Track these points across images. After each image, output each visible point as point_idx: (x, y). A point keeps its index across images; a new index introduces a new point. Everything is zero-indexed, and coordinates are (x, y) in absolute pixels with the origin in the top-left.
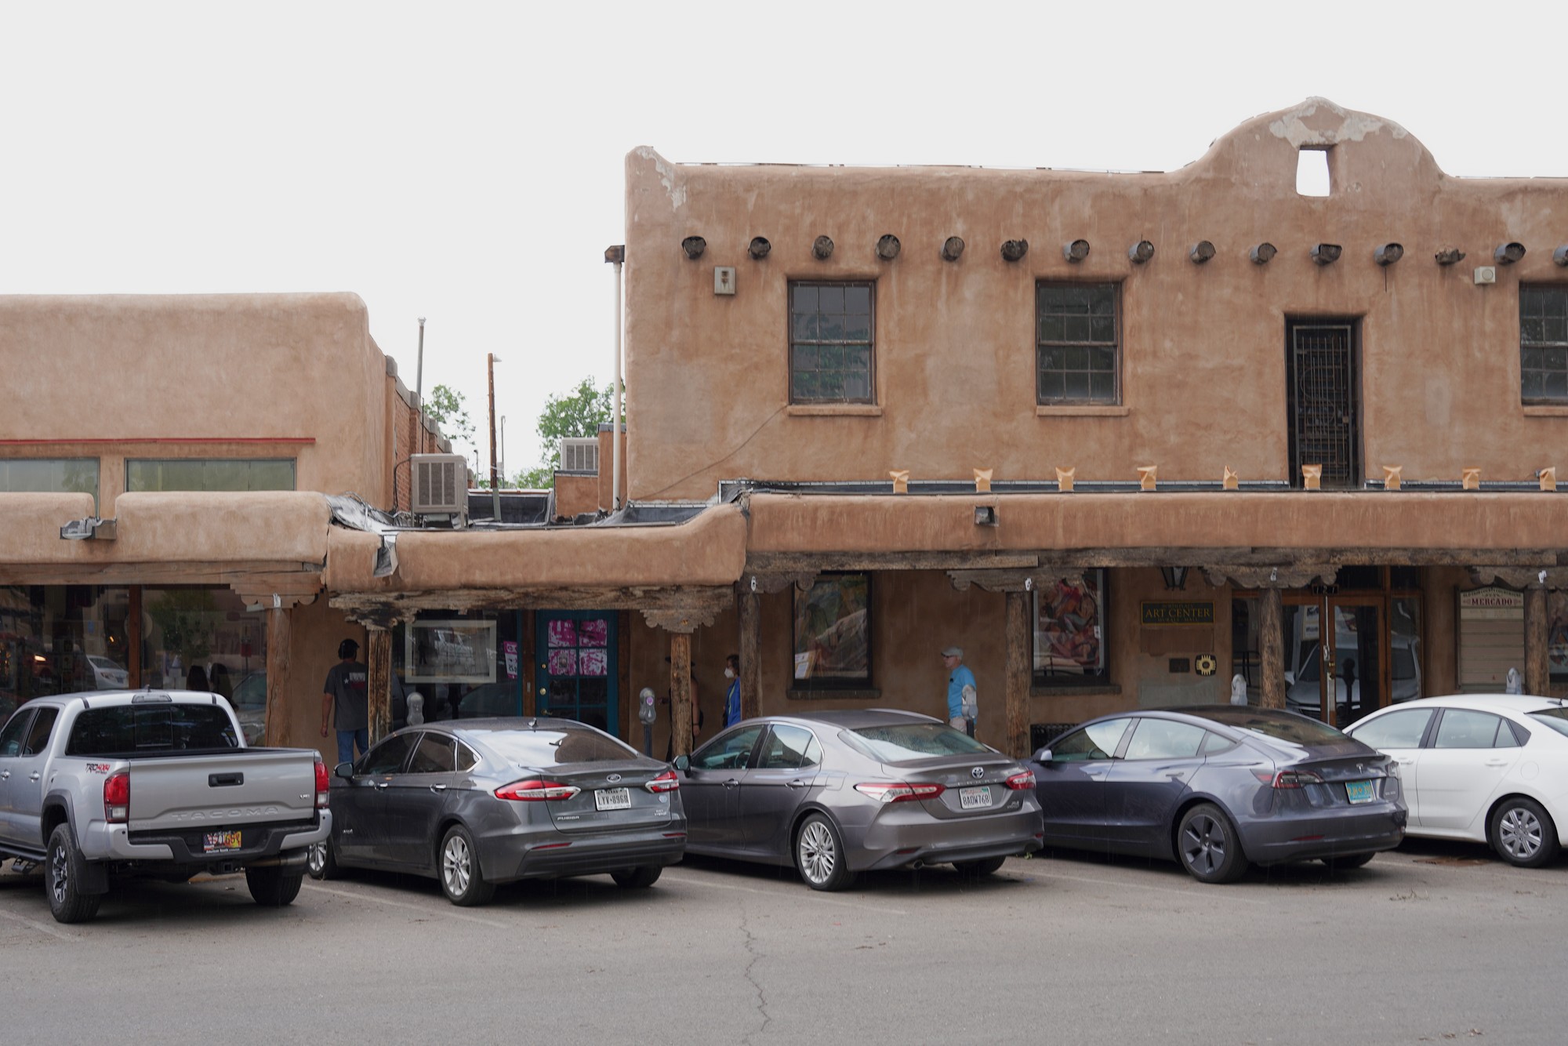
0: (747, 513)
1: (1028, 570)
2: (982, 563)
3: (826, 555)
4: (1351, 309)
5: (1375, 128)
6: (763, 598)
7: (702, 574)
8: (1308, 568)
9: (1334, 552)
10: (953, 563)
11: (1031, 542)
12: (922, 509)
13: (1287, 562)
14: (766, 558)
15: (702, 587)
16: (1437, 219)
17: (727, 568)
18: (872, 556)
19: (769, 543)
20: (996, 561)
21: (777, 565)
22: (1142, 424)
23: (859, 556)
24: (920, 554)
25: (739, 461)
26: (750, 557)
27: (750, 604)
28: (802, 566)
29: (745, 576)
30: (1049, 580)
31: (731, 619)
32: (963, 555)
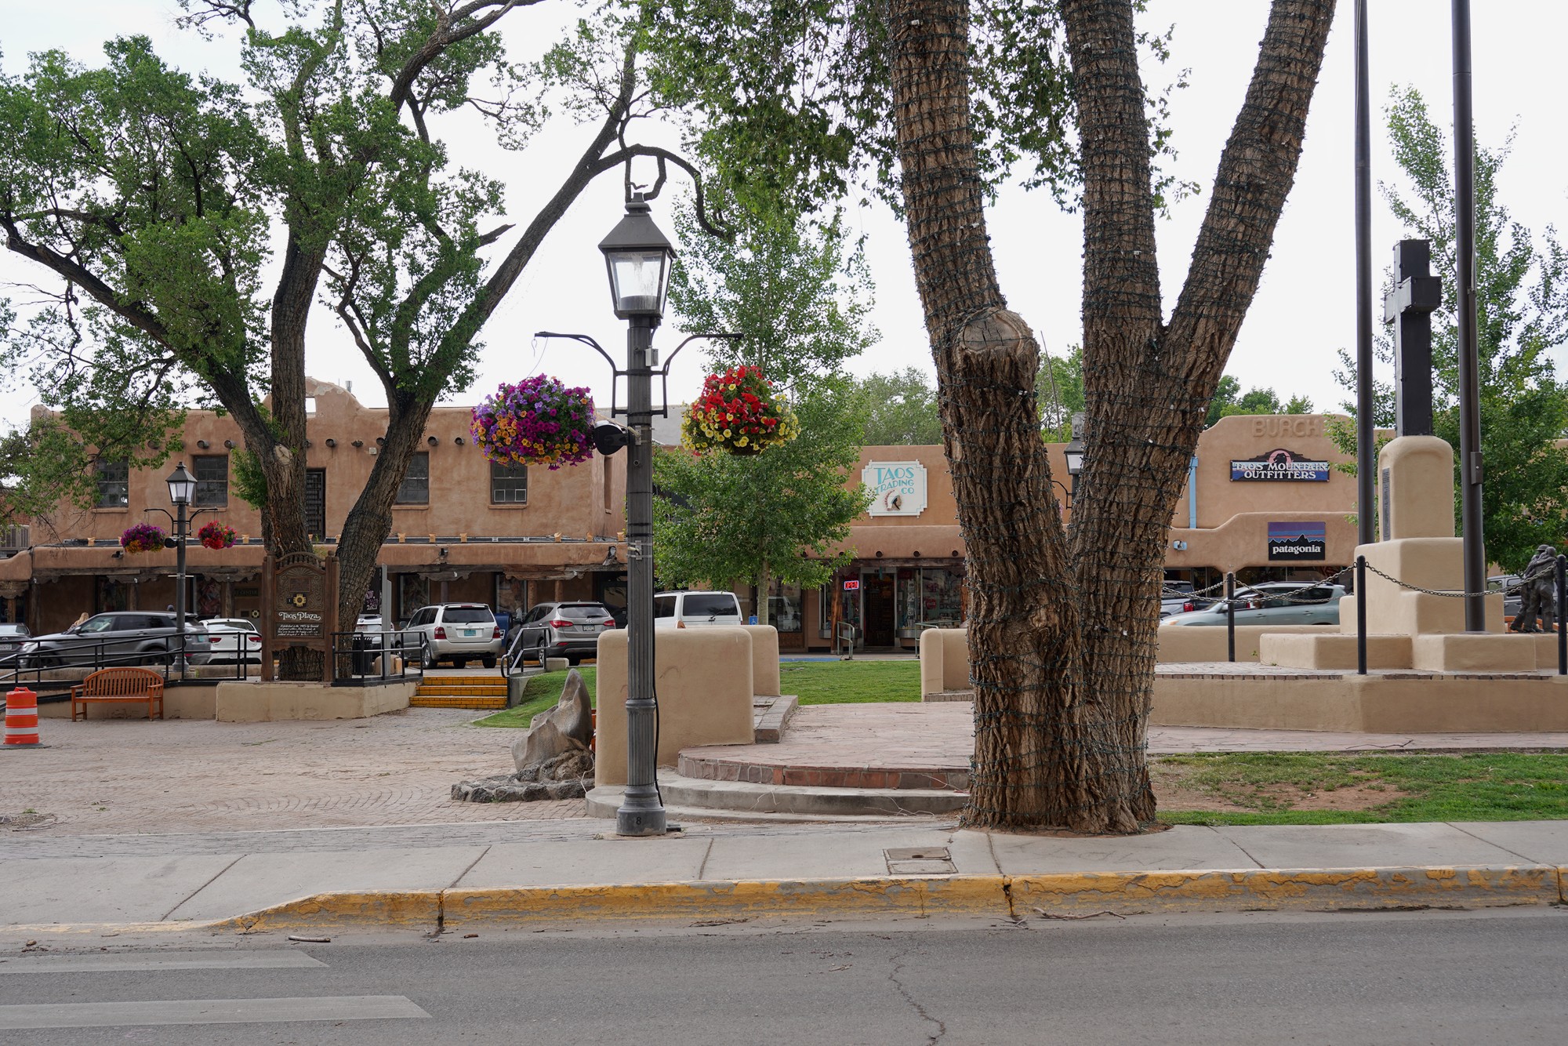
0: (32, 555)
1: (136, 575)
2: (120, 572)
3: (62, 570)
4: (320, 465)
5: (329, 389)
6: (39, 585)
7: (15, 577)
8: (243, 573)
9: (253, 568)
10: (109, 573)
11: (137, 564)
12: (97, 552)
13: (234, 571)
14: (40, 571)
15: (17, 582)
16: (356, 427)
17: (25, 574)
18: (79, 570)
19: (41, 565)
20: (124, 572)
21: (45, 573)
22: (232, 515)
23: (74, 570)
24: (97, 569)
25: (72, 532)
26: (34, 570)
27: (34, 588)
28: (53, 574)
29: (32, 578)
30: (144, 579)
31: (27, 594)
32: (112, 569)
